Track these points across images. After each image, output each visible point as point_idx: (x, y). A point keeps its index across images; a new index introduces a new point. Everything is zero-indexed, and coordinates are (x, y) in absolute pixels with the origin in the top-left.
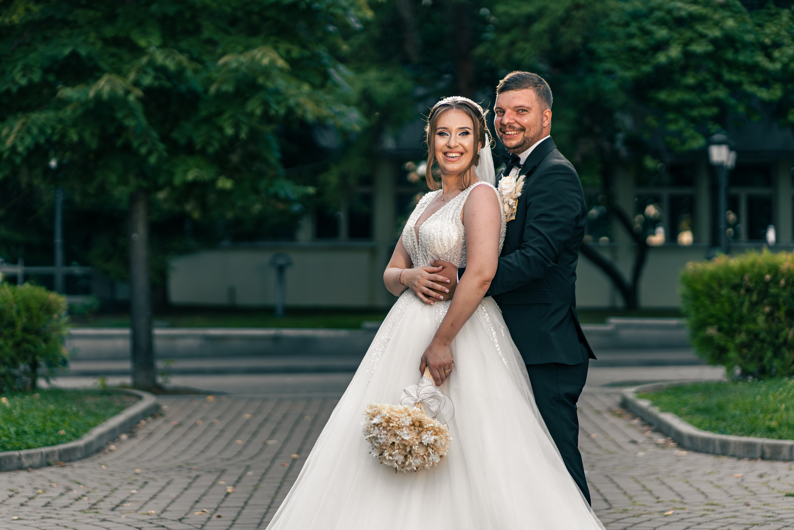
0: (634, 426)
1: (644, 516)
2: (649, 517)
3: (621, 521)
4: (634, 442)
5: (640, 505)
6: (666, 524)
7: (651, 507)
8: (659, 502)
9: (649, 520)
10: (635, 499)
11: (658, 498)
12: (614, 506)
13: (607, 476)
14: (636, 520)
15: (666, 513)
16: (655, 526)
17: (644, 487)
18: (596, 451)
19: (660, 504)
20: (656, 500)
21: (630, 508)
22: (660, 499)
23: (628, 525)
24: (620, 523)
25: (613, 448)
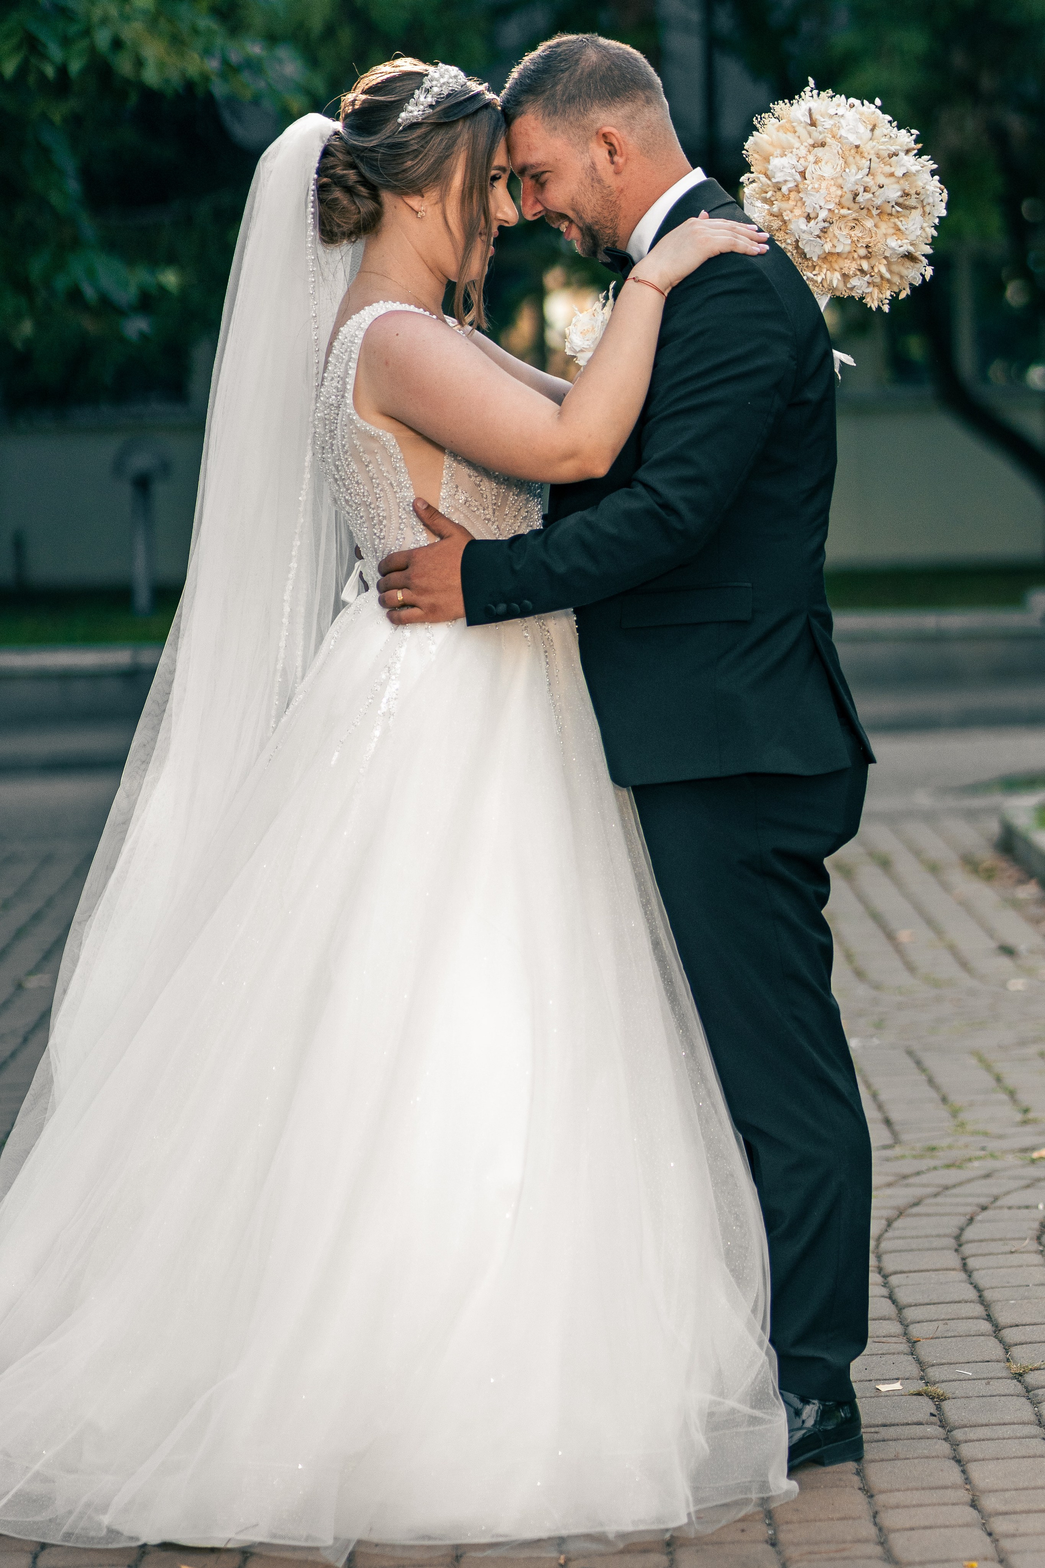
0: (1016, 904)
1: (976, 1164)
2: (990, 1164)
3: (911, 1180)
4: (1008, 951)
5: (975, 1133)
6: (1028, 1186)
7: (1001, 1137)
8: (1025, 1122)
9: (987, 1176)
10: (964, 1116)
11: (1026, 1111)
12: (905, 1137)
13: (910, 1053)
14: (952, 1176)
15: (1035, 1155)
16: (995, 1191)
17: (998, 1079)
18: (904, 978)
19: (1028, 1129)
20: (1019, 1117)
21: (945, 1142)
22: (1031, 1115)
23: (929, 1190)
24: (907, 1186)
25: (948, 968)
